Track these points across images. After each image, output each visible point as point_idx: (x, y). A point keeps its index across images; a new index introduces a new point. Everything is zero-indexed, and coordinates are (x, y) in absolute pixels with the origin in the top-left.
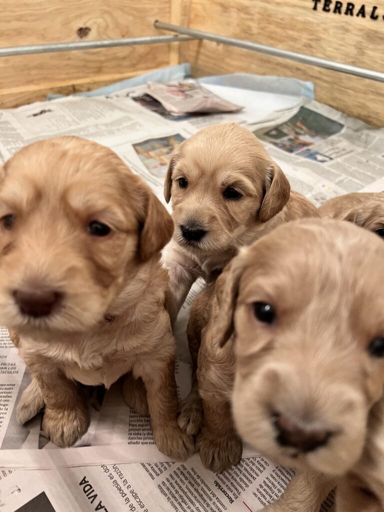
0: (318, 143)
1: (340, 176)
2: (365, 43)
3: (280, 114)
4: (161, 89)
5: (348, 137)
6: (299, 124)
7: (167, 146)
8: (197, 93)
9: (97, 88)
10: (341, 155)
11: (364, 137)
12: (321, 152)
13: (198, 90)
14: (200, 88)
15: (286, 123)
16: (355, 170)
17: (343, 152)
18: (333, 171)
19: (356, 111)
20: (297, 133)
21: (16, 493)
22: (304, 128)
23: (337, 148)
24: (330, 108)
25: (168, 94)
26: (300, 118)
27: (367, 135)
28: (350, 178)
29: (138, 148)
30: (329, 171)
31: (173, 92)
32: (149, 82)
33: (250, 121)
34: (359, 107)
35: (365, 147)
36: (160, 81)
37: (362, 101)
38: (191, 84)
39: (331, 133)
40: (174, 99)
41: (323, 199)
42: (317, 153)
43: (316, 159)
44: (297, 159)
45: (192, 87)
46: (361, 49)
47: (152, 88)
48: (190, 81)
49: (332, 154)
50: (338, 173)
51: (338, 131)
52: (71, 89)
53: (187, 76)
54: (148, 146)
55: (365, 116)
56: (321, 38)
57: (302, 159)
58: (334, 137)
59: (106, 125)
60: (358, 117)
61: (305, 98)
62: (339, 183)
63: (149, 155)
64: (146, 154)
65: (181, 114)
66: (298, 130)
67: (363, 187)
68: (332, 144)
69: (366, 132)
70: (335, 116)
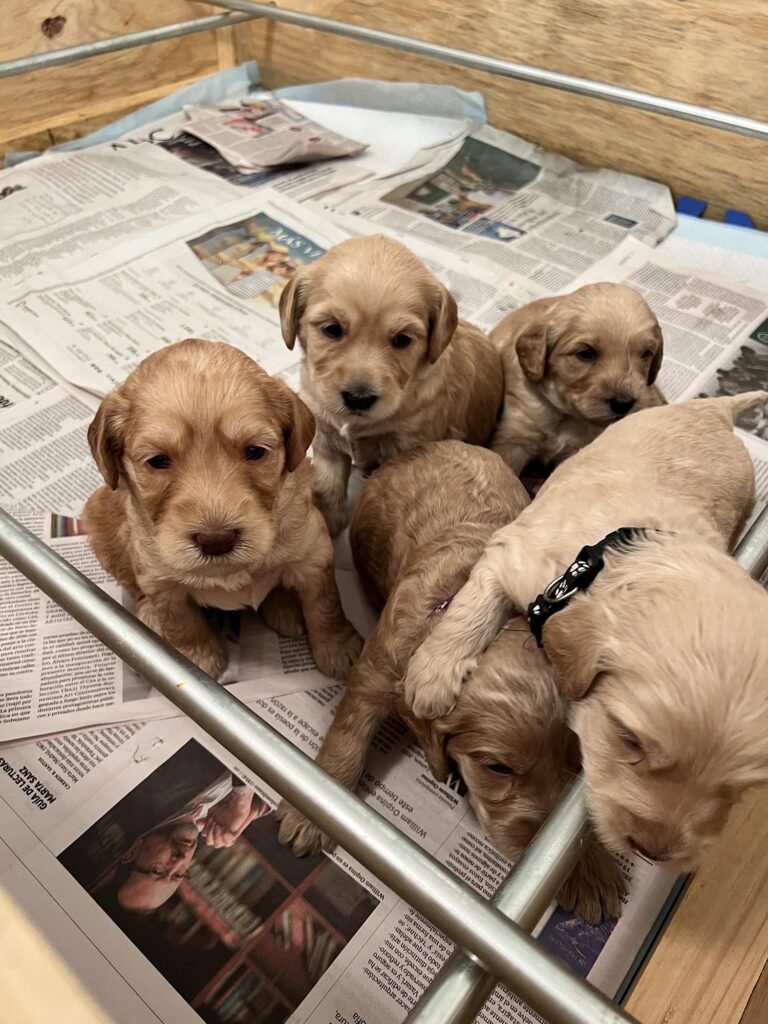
0: (500, 206)
1: (538, 262)
2: (562, 23)
3: (430, 153)
4: (211, 120)
5: (550, 189)
6: (465, 170)
7: (247, 238)
8: (279, 121)
9: (93, 131)
10: (538, 224)
11: (574, 186)
12: (505, 222)
13: (279, 115)
14: (283, 109)
15: (441, 172)
16: (562, 250)
17: (541, 218)
18: (526, 254)
19: (558, 140)
20: (464, 189)
21: (159, 744)
22: (475, 177)
23: (532, 211)
24: (515, 138)
25: (227, 129)
26: (467, 158)
27: (580, 183)
28: (552, 264)
29: (197, 247)
30: (520, 256)
31: (232, 123)
32: (186, 107)
33: (383, 172)
34: (561, 133)
35: (577, 205)
36: (205, 103)
37: (566, 123)
38: (265, 101)
39: (520, 184)
40: (240, 138)
41: (512, 307)
42: (499, 224)
43: (497, 235)
44: (466, 238)
45: (268, 111)
46: (555, 32)
47: (195, 119)
48: (262, 97)
49: (523, 224)
50: (534, 257)
51: (532, 178)
52: (46, 137)
53: (255, 87)
54: (214, 242)
55: (573, 149)
56: (487, 13)
57: (476, 238)
58: (525, 191)
59: (131, 207)
60: (563, 152)
61: (471, 120)
62: (536, 277)
63: (219, 258)
64: (213, 257)
65: (257, 171)
66: (464, 182)
67: (574, 277)
68: (523, 203)
69: (577, 176)
70: (525, 151)
